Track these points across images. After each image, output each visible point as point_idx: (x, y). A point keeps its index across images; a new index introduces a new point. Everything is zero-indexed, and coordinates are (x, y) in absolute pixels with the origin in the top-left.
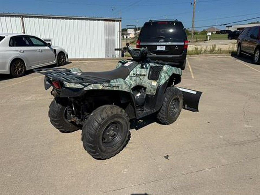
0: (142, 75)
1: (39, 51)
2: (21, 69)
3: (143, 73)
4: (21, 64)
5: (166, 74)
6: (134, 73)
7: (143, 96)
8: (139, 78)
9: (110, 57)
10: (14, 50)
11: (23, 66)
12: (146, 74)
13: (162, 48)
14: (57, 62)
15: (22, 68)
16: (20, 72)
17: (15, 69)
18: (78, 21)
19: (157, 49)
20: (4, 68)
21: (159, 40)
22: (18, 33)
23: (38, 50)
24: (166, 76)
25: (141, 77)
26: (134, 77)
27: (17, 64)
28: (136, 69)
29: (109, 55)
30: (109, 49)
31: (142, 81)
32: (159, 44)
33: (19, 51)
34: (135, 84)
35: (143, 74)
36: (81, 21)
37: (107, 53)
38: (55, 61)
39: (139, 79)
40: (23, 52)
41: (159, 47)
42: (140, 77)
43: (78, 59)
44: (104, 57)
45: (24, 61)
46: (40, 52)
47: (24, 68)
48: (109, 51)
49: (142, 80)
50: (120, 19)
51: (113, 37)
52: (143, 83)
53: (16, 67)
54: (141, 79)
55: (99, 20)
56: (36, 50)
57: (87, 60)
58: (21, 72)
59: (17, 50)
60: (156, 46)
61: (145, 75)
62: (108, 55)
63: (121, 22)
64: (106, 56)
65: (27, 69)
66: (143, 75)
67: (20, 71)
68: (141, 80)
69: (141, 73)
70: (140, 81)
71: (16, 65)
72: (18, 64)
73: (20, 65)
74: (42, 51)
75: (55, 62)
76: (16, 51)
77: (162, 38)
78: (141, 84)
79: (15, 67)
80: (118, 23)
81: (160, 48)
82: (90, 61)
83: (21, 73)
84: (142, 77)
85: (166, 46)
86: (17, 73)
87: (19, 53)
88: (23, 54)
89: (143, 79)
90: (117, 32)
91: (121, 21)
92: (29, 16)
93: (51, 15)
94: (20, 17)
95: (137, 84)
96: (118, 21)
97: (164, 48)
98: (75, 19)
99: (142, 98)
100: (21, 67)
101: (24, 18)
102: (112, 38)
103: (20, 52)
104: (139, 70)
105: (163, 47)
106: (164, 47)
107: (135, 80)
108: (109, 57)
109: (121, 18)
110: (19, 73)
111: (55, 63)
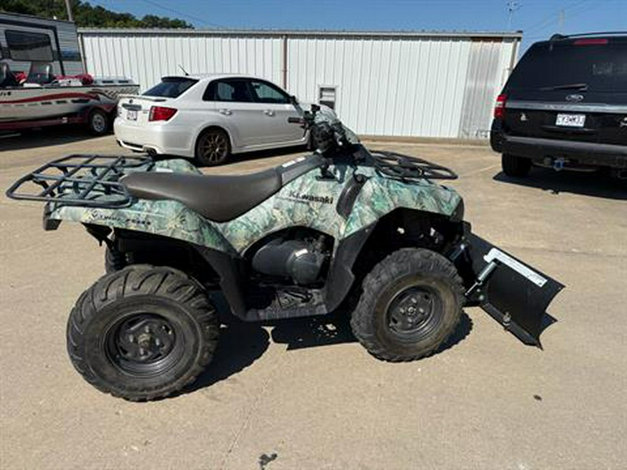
0: (317, 199)
1: (267, 114)
2: (220, 150)
3: (320, 191)
4: (221, 139)
5: (368, 208)
6: (293, 190)
7: (315, 261)
8: (305, 206)
9: (470, 136)
10: (212, 107)
11: (226, 144)
12: (330, 197)
13: (574, 119)
14: (309, 141)
15: (222, 148)
16: (216, 155)
17: (206, 150)
18: (404, 42)
19: (557, 123)
20: (184, 146)
21: (565, 96)
22: (232, 72)
23: (266, 112)
24: (364, 211)
25: (311, 204)
26: (290, 200)
27: (212, 139)
28: (304, 178)
29: (469, 130)
30: (471, 114)
31: (316, 216)
32: (565, 108)
33: (221, 111)
34: (290, 220)
35: (322, 194)
36: (410, 42)
37: (465, 124)
38: (304, 139)
39: (308, 209)
40: (231, 113)
41: (565, 116)
42: (308, 204)
43: (371, 136)
44: (454, 135)
45: (229, 134)
46: (271, 116)
47: (226, 148)
48: (471, 120)
49: (316, 214)
50: (519, 35)
51: (488, 85)
52: (318, 223)
53: (210, 146)
54: (311, 210)
55: (456, 39)
56: (262, 111)
57: (389, 141)
58: (219, 156)
59: (217, 108)
60: (555, 113)
61: (326, 200)
62: (467, 130)
63: (519, 43)
64: (461, 132)
65: (234, 151)
66: (323, 198)
67: (217, 153)
68: (311, 213)
69: (315, 192)
70: (309, 214)
71: (211, 141)
72: (215, 140)
73: (219, 141)
74: (274, 114)
75: (304, 141)
76: (215, 113)
77: (576, 90)
78: (312, 224)
79: (208, 145)
80: (511, 45)
81: (565, 120)
82: (396, 144)
83: (218, 159)
84: (315, 205)
85: (588, 115)
86: (211, 158)
87: (221, 115)
88: (229, 117)
89: (317, 211)
90: (504, 70)
91: (519, 39)
92: (300, 35)
93: (344, 31)
94: (282, 38)
95: (295, 223)
96: (509, 39)
97: (579, 121)
98: (396, 38)
99: (311, 264)
100: (221, 146)
101: (288, 40)
102: (486, 86)
103: (224, 113)
104: (311, 182)
105: (576, 116)
106: (582, 118)
107: (289, 211)
108: (468, 134)
109: (521, 32)
110: (214, 159)
111: (305, 143)
